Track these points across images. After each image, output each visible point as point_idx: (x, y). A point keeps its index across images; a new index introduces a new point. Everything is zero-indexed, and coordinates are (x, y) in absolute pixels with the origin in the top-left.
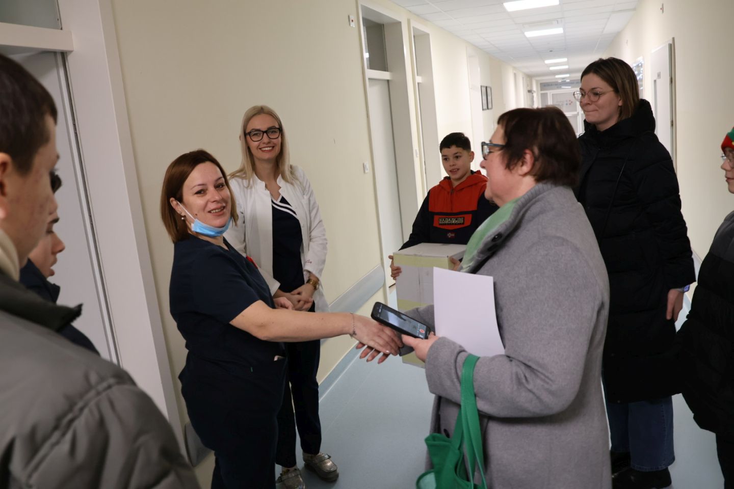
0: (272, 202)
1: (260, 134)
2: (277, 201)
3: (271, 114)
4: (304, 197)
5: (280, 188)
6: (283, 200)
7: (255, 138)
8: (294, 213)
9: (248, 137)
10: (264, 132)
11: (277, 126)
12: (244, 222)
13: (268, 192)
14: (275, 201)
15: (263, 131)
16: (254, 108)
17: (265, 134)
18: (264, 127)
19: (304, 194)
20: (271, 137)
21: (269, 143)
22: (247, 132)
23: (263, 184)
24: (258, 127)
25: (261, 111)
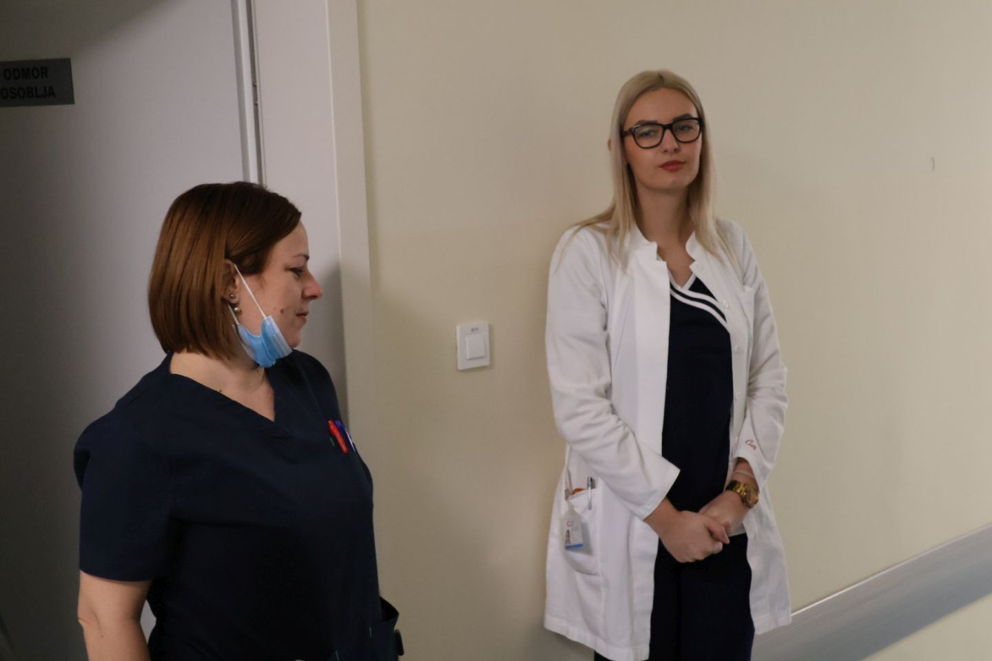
0: (672, 287)
1: (656, 132)
2: (682, 286)
3: (680, 89)
4: (744, 290)
5: (693, 260)
6: (698, 286)
7: (646, 142)
8: (723, 316)
9: (630, 140)
10: (665, 127)
11: (695, 115)
12: (605, 328)
13: (663, 265)
14: (679, 288)
15: (661, 125)
16: (644, 76)
17: (668, 132)
18: (665, 117)
19: (744, 284)
20: (681, 139)
21: (676, 151)
22: (626, 128)
23: (653, 247)
24: (651, 117)
25: (657, 83)
